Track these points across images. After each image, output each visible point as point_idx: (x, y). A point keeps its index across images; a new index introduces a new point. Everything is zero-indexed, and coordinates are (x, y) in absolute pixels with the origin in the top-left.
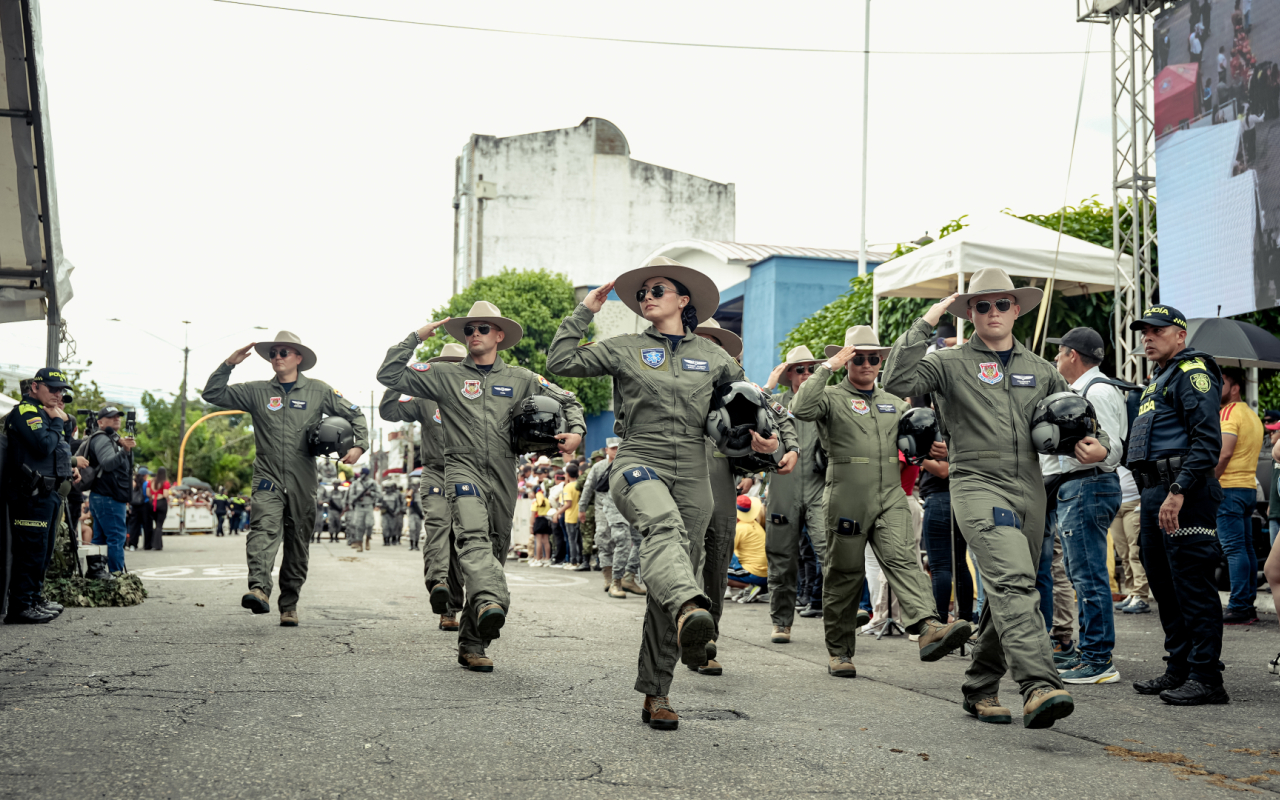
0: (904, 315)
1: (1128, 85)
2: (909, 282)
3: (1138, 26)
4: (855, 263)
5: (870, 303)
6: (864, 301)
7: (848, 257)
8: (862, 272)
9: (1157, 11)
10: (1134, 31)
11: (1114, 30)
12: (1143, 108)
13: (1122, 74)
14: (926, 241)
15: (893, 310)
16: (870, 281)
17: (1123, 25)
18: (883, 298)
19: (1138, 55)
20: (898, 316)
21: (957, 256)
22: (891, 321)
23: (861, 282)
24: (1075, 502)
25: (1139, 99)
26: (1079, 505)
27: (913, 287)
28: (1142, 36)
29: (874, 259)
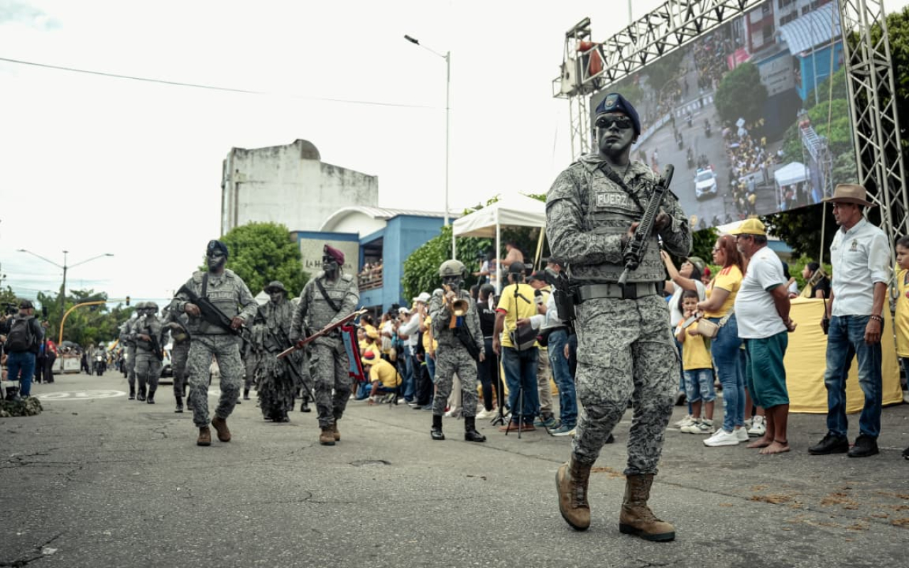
0: (469, 247)
1: (579, 130)
2: (472, 229)
3: (582, 101)
4: (442, 219)
5: (451, 240)
6: (448, 239)
7: (439, 215)
8: (446, 224)
9: (591, 94)
10: (580, 104)
11: (571, 102)
12: (586, 142)
13: (576, 124)
14: (479, 208)
15: (463, 244)
16: (451, 228)
17: (575, 99)
18: (458, 237)
19: (583, 115)
20: (466, 247)
21: (496, 216)
22: (462, 249)
23: (446, 229)
24: (558, 342)
25: (584, 137)
26: (559, 344)
27: (474, 232)
28: (584, 106)
29: (453, 216)
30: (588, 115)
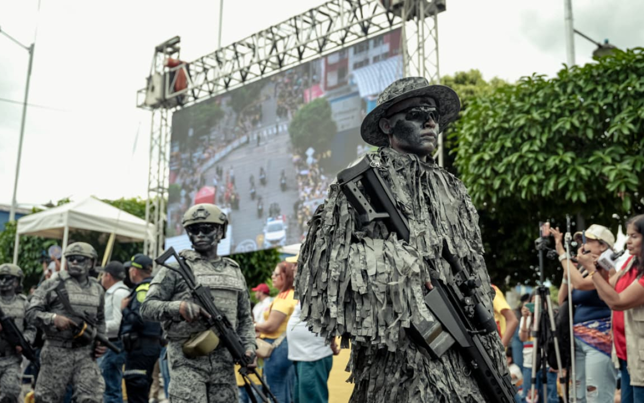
0: (33, 246)
1: (158, 142)
2: (39, 228)
3: (164, 115)
4: (8, 213)
5: (14, 237)
6: (11, 235)
7: (5, 209)
8: (12, 219)
9: (173, 110)
10: (162, 117)
11: (153, 114)
12: (164, 154)
13: (156, 136)
14: (50, 206)
15: (28, 242)
16: (16, 225)
17: (158, 112)
18: (22, 235)
19: (164, 128)
20: (30, 245)
21: (65, 217)
22: (26, 247)
23: (10, 225)
24: (107, 354)
25: (163, 149)
26: (108, 356)
27: (40, 232)
28: (166, 120)
29: (20, 211)
30: (169, 129)
